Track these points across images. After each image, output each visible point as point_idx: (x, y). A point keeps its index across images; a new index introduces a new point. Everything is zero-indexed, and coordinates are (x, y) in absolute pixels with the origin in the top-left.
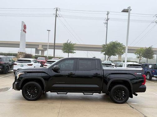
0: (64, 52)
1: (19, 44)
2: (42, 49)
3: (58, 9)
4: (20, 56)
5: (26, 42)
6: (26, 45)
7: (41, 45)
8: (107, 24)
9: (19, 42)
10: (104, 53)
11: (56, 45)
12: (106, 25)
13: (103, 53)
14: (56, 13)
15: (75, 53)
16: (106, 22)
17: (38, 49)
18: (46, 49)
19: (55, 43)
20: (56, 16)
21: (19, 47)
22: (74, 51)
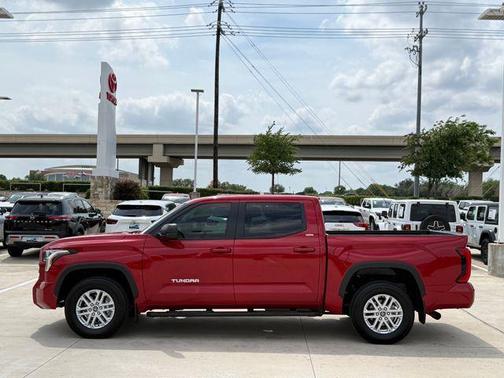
0: (255, 171)
1: (94, 145)
2: (165, 160)
3: (224, 5)
4: (100, 190)
5: (119, 136)
6: (119, 145)
7: (162, 146)
8: (420, 51)
9: (95, 136)
10: (412, 167)
11: (220, 141)
12: (415, 56)
13: (407, 168)
14: (219, 19)
15: (299, 171)
16: (417, 43)
17: (150, 159)
18: (177, 161)
19: (219, 134)
20: (219, 31)
21: (95, 157)
22: (296, 165)
